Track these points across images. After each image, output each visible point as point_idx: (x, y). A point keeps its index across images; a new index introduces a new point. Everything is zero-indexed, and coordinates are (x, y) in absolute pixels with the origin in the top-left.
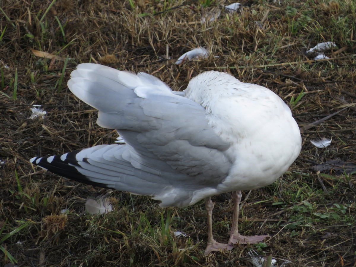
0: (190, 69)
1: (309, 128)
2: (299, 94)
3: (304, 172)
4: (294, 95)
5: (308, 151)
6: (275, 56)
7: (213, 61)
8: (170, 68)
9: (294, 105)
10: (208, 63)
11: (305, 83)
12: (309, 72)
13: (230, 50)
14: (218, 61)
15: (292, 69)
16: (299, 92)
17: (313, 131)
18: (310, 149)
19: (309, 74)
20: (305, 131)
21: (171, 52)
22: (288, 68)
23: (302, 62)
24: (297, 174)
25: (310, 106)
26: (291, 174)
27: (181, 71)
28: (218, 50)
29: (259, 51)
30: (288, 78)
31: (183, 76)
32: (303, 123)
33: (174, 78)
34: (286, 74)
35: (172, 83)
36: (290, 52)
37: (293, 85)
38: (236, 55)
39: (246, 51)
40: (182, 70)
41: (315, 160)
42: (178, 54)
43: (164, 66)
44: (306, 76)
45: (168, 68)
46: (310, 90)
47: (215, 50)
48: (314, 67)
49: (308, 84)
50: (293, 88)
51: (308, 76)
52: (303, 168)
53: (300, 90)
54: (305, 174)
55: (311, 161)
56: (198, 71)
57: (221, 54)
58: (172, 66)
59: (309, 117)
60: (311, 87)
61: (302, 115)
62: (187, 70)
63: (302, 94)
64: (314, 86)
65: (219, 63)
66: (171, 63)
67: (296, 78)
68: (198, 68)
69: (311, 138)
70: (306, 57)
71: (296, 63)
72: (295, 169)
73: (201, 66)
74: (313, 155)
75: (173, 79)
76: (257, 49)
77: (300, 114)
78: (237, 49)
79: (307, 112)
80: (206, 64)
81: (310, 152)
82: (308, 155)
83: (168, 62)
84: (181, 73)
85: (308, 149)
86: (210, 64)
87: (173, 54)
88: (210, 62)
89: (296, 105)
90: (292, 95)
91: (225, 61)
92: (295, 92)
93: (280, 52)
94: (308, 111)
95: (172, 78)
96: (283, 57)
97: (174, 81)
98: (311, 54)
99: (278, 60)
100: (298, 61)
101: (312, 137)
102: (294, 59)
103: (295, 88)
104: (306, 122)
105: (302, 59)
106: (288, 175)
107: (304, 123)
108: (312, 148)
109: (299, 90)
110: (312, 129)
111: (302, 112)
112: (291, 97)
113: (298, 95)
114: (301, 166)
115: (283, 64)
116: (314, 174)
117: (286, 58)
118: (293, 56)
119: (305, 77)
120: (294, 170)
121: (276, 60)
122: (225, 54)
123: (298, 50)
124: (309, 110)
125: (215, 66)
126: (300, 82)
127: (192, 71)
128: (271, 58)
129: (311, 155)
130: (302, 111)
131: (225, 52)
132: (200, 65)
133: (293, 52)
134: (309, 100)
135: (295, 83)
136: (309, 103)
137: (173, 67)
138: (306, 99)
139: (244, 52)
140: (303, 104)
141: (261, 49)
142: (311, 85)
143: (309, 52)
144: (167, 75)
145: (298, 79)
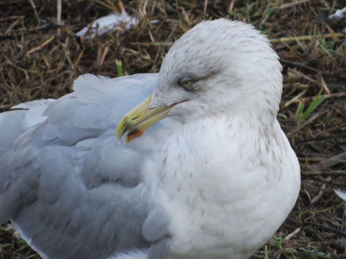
0: (103, 45)
1: (331, 165)
2: (314, 98)
3: (320, 250)
4: (304, 99)
5: (329, 209)
6: (268, 24)
7: (147, 32)
8: (63, 42)
9: (303, 120)
10: (137, 34)
11: (326, 78)
12: (334, 56)
13: (180, 11)
14: (156, 31)
15: (300, 50)
16: (314, 94)
17: (340, 171)
18: (333, 206)
19: (333, 61)
20: (324, 170)
21: (66, 11)
22: (292, 48)
23: (319, 36)
24: (307, 253)
25: (335, 121)
26: (295, 253)
27: (84, 48)
28: (157, 11)
29: (237, 12)
30: (292, 66)
31: (88, 58)
32: (320, 155)
33: (70, 61)
34: (289, 59)
35: (66, 72)
36: (298, 17)
37: (302, 81)
38: (193, 20)
39: (213, 12)
40: (87, 46)
41: (342, 226)
42: (80, 16)
43: (53, 38)
44: (328, 63)
45: (59, 42)
46: (334, 91)
47: (151, 9)
48: (343, 47)
49: (330, 79)
50: (303, 86)
51: (331, 64)
52: (319, 243)
53: (315, 90)
54: (322, 254)
55: (334, 229)
56: (118, 50)
57: (163, 17)
58: (67, 40)
59: (333, 143)
60: (337, 86)
61: (319, 138)
62: (96, 47)
63: (318, 99)
64: (343, 84)
65: (160, 35)
66: (66, 32)
67: (308, 67)
68: (118, 44)
69: (334, 185)
70: (328, 27)
71: (309, 37)
72: (303, 243)
73: (125, 40)
74: (338, 217)
75: (69, 64)
76: (233, 9)
77: (314, 136)
78: (195, 8)
79: (328, 134)
80: (134, 36)
81: (332, 211)
82: (328, 217)
83: (59, 31)
84: (85, 52)
85: (329, 205)
86: (141, 36)
87: (69, 17)
88: (141, 33)
89: (307, 119)
90: (299, 100)
91: (170, 31)
92: (306, 95)
93: (278, 17)
94: (330, 132)
95: (67, 62)
96: (283, 26)
97: (71, 69)
98: (338, 22)
99: (274, 31)
100: (312, 34)
101: (337, 183)
102: (304, 31)
103: (306, 86)
104: (327, 154)
105: (321, 30)
106: (289, 254)
107: (323, 155)
108: (338, 203)
109: (313, 91)
110: (338, 166)
111: (318, 134)
112: (298, 103)
113: (312, 101)
114: (316, 239)
115: (283, 39)
116: (340, 255)
117: (289, 28)
118: (303, 24)
119: (325, 66)
120: (301, 246)
121: (270, 30)
122: (171, 18)
123: (312, 13)
124: (332, 129)
125: (150, 40)
126: (316, 76)
127: (107, 50)
128: (260, 27)
129: (335, 217)
130: (320, 132)
131: (171, 14)
132: (123, 38)
133: (302, 18)
134: (332, 111)
135: (307, 77)
136: (332, 116)
137: (70, 40)
138: (326, 108)
139: (207, 15)
140: (322, 117)
141: (242, 9)
142: (338, 82)
143: (334, 18)
144: (58, 57)
145: (312, 69)
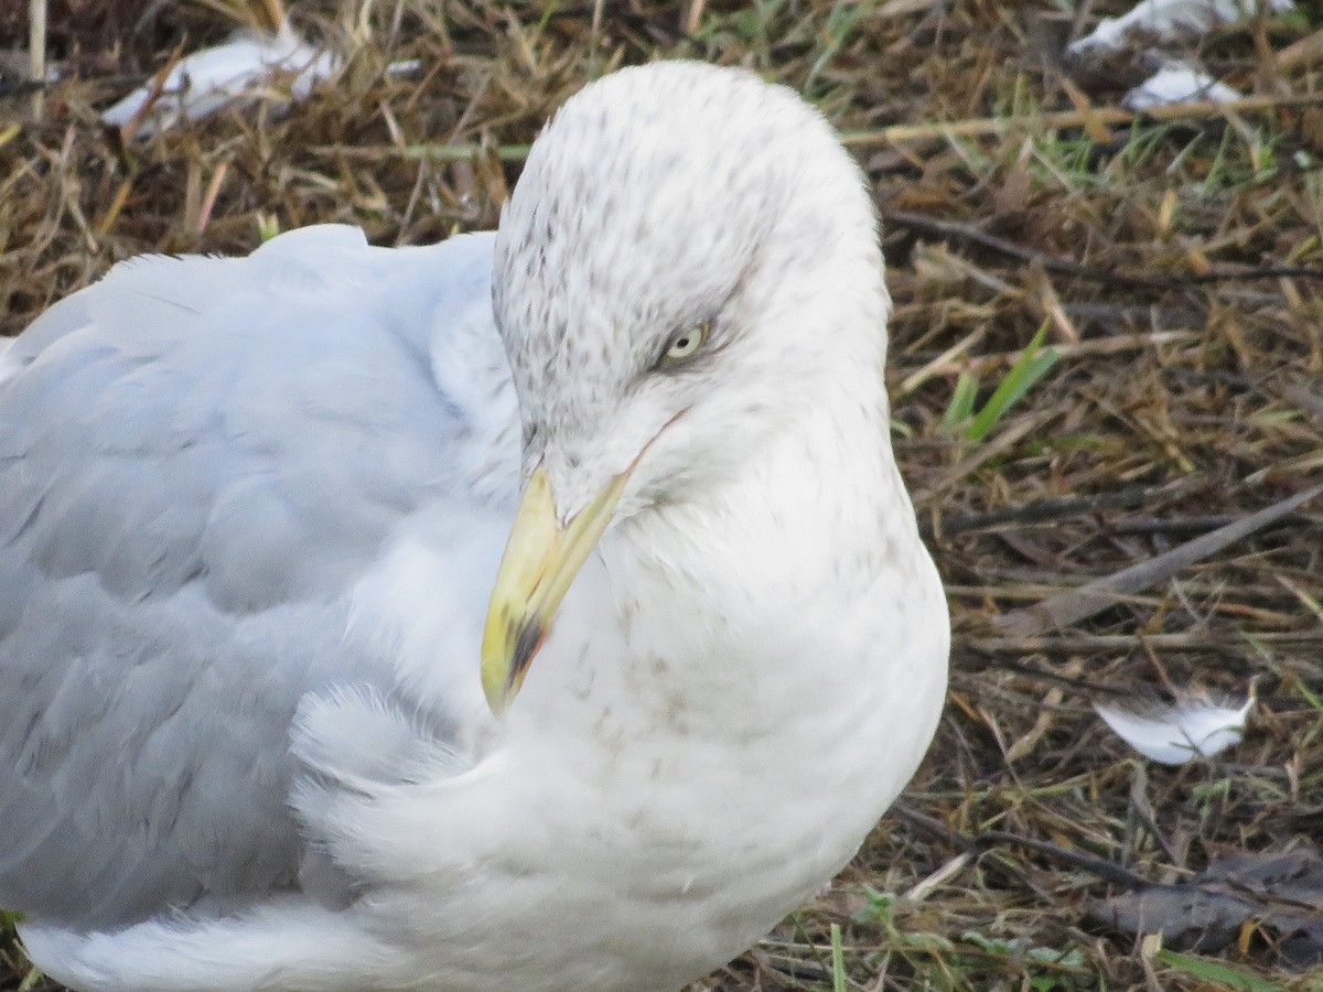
0: (205, 158)
1: (1084, 612)
2: (1016, 358)
3: (1040, 940)
4: (977, 362)
5: (1074, 785)
6: (837, 75)
7: (376, 105)
8: (54, 144)
9: (974, 442)
10: (337, 115)
11: (1061, 279)
12: (1091, 198)
13: (503, 25)
14: (410, 104)
15: (962, 174)
16: (1014, 344)
17: (1114, 639)
18: (1091, 773)
19: (1086, 214)
20: (1055, 634)
21: (63, 27)
22: (933, 167)
23: (1034, 119)
24: (992, 952)
25: (1095, 446)
26: (945, 954)
27: (135, 168)
28: (412, 24)
29: (718, 30)
30: (932, 237)
31: (149, 206)
32: (1040, 575)
33: (81, 220)
34: (917, 208)
35: (66, 260)
36: (951, 48)
37: (967, 290)
38: (550, 60)
39: (624, 31)
40: (143, 161)
41: (1126, 849)
42: (117, 46)
43: (13, 130)
44: (1067, 225)
45: (40, 146)
46: (1093, 330)
47: (390, 18)
48: (1127, 163)
49: (1077, 284)
50: (972, 310)
51: (1079, 230)
52: (1039, 913)
53: (1020, 326)
54: (1047, 955)
55: (1094, 858)
56: (265, 174)
57: (435, 50)
58: (70, 135)
59: (1088, 530)
60: (1105, 309)
61: (1037, 512)
62: (181, 165)
63: (1031, 361)
64: (1127, 304)
65: (425, 118)
66: (65, 109)
67: (991, 240)
68: (266, 153)
69: (1095, 689)
70: (1068, 85)
71: (996, 125)
72: (978, 913)
73: (289, 137)
74: (1109, 812)
75: (78, 230)
76: (705, 18)
77: (1017, 505)
78: (556, 16)
79: (1071, 497)
80: (326, 120)
81: (1086, 791)
82: (1073, 815)
83: (38, 103)
84: (138, 185)
85: (1076, 767)
86: (352, 124)
87: (76, 48)
88: (354, 110)
89: (989, 439)
90: (956, 367)
91: (462, 101)
92: (987, 346)
93: (875, 46)
94: (1078, 489)
95: (68, 222)
96: (896, 83)
97: (86, 249)
98: (1106, 66)
99: (862, 102)
100: (1008, 111)
101: (1106, 682)
102: (975, 98)
103: (986, 311)
104: (1065, 571)
105: (1040, 96)
106: (925, 957)
107: (1051, 576)
108: (1106, 759)
109: (1011, 331)
110: (1108, 618)
111: (1031, 496)
112: (956, 377)
113: (1006, 368)
114: (1026, 898)
115: (894, 133)
116: (1119, 959)
117: (920, 89)
118: (973, 74)
119: (1057, 233)
120: (968, 926)
121: (847, 98)
122: (465, 52)
123: (1007, 32)
124: (1085, 476)
125: (386, 139)
126: (1023, 272)
127: (221, 176)
128: (809, 83)
129: (1100, 813)
130: (1038, 489)
131: (464, 36)
132: (283, 131)
133: (967, 49)
134: (1083, 408)
135: (987, 278)
136: (1085, 428)
137: (78, 138)
138: (1062, 393)
139: (606, 41)
140: (1046, 431)
141: (737, 17)
142: (1106, 295)
143: (1089, 49)
144: (34, 202)
145: (1007, 246)
